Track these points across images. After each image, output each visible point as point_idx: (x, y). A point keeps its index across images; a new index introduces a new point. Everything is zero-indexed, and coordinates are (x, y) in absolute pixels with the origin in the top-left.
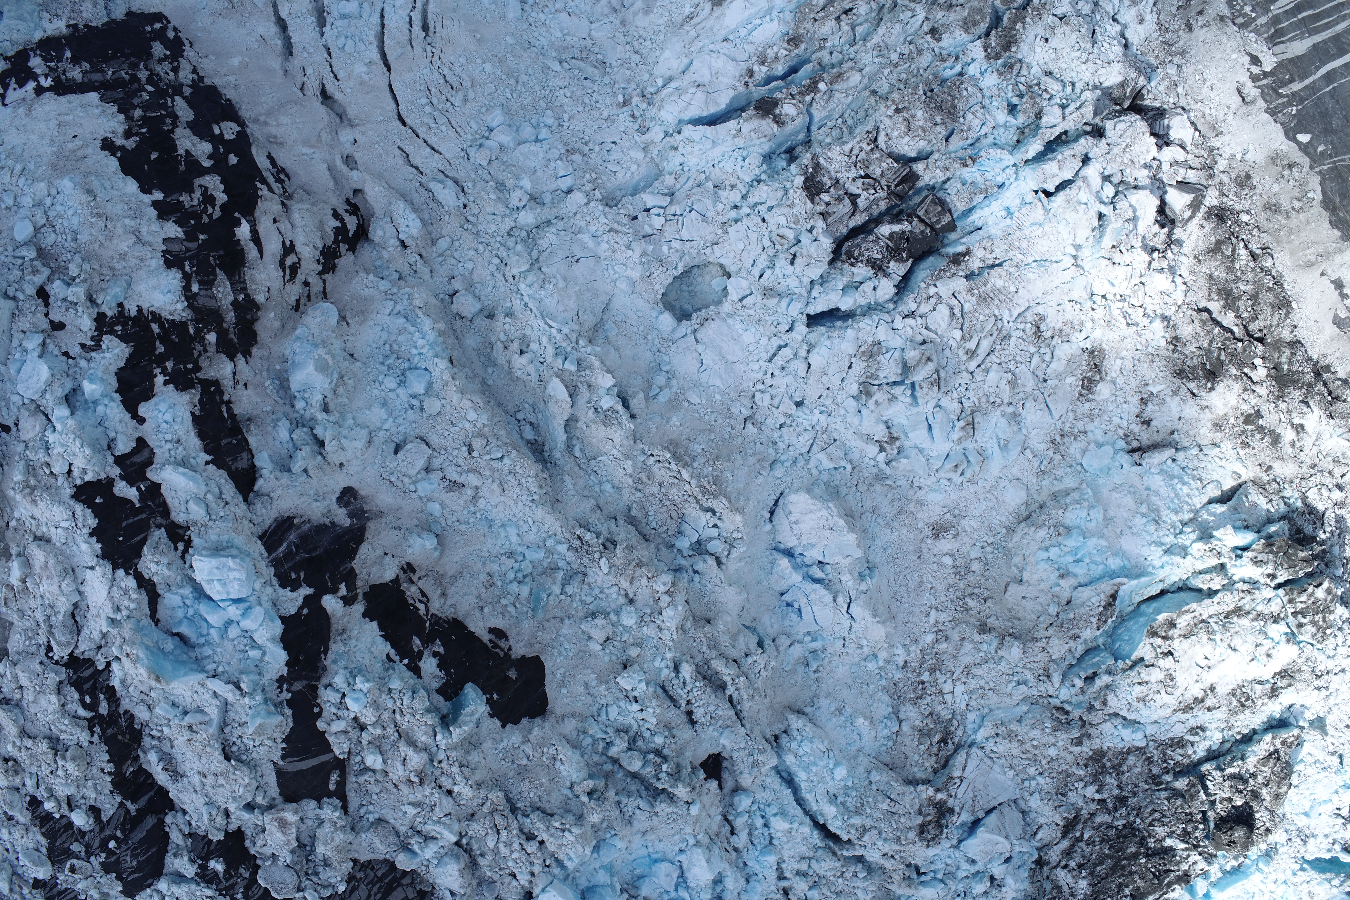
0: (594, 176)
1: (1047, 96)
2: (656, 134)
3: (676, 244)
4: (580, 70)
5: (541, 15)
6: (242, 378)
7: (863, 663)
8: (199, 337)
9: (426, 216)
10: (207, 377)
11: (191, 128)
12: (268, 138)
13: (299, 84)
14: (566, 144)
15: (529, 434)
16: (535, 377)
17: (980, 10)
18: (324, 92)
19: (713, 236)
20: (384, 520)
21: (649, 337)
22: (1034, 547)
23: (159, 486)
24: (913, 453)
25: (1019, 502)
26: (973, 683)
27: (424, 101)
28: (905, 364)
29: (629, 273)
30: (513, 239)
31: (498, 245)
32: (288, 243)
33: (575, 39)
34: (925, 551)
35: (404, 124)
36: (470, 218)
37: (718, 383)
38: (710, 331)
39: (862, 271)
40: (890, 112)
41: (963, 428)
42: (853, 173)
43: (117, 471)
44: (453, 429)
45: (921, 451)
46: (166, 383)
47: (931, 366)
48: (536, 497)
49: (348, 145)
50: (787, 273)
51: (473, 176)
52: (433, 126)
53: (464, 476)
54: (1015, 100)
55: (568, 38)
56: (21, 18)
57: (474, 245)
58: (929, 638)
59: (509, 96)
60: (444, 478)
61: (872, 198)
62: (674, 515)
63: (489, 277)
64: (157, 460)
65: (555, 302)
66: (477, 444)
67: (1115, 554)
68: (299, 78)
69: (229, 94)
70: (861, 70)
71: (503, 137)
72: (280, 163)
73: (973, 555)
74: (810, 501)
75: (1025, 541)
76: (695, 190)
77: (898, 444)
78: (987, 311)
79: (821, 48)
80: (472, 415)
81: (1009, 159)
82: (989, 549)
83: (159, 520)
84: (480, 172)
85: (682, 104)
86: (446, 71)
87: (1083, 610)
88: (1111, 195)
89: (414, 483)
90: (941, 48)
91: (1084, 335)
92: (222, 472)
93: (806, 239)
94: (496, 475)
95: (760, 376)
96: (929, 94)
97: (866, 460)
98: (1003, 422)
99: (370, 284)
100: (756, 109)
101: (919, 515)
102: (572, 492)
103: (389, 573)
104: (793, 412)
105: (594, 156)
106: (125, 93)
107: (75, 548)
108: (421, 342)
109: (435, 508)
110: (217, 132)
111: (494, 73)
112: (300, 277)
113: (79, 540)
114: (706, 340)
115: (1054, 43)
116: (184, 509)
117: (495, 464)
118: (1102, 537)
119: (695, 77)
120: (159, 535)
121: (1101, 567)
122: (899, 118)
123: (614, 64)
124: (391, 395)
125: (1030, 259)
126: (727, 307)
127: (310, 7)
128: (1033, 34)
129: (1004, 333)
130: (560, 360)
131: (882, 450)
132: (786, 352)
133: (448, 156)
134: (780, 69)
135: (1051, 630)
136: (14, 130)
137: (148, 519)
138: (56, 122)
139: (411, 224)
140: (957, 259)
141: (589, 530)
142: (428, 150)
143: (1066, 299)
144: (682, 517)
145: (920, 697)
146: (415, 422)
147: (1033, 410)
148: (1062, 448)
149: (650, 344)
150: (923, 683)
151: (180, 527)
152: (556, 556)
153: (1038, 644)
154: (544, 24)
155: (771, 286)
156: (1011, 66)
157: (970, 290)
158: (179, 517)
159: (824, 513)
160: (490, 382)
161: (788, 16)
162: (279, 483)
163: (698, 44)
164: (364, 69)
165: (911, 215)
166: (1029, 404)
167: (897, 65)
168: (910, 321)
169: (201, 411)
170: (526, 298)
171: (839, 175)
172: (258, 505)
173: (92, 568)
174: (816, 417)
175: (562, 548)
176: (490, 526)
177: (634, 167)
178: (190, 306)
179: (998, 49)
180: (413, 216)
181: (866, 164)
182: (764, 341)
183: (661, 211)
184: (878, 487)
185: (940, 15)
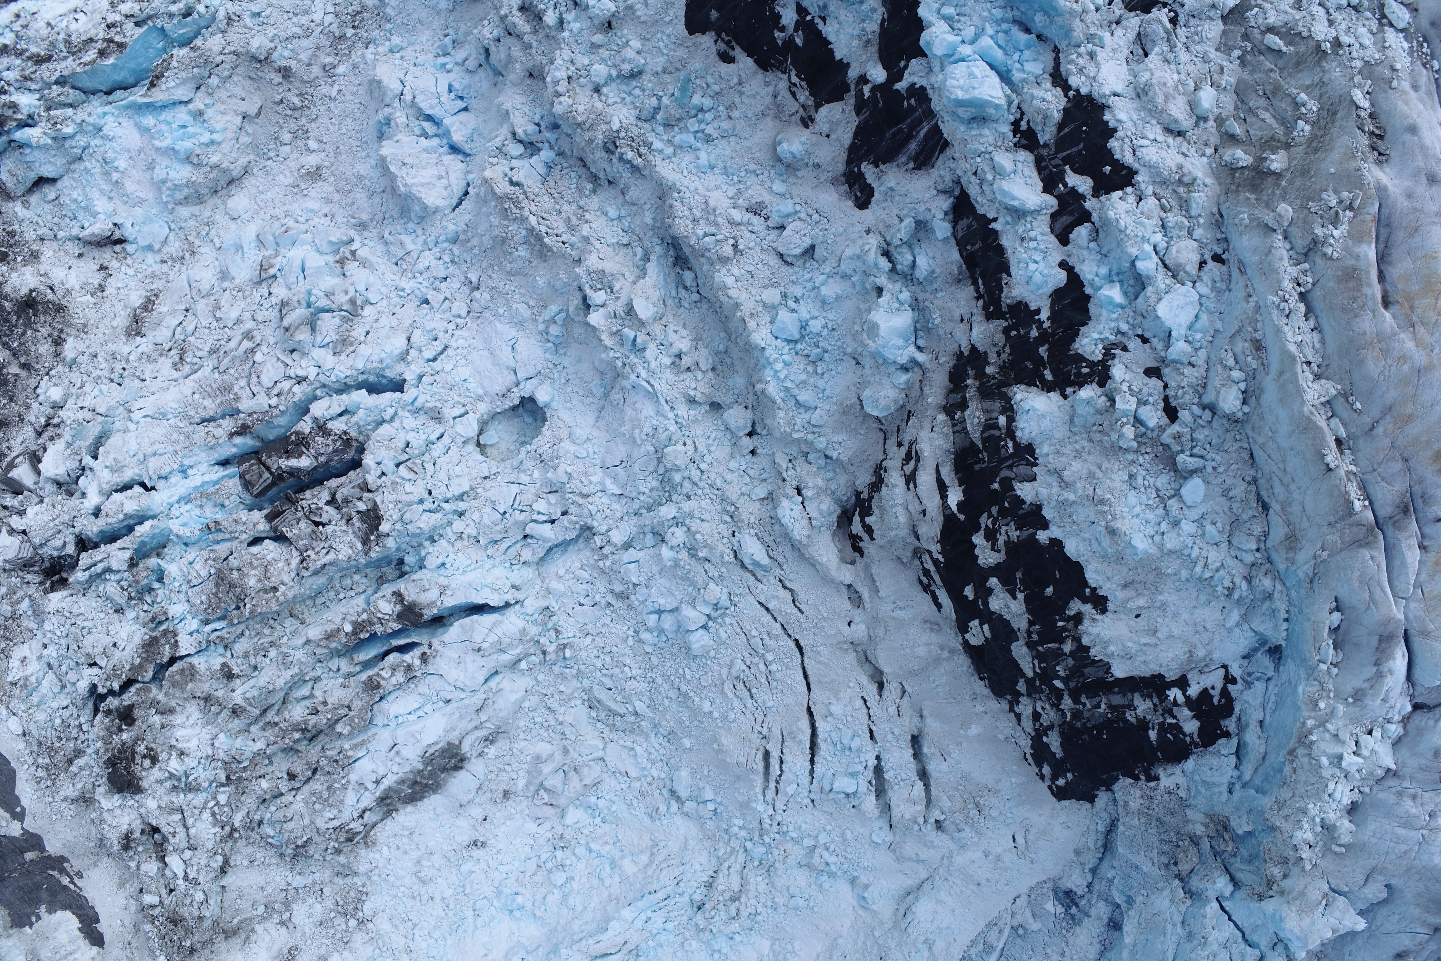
0: (601, 564)
1: (123, 583)
2: (532, 605)
3: (524, 478)
4: (615, 700)
5: (655, 774)
6: (964, 326)
7: (404, 45)
8: (1003, 368)
9: (776, 527)
10: (997, 322)
11: (1013, 631)
12: (940, 630)
13: (906, 697)
14: (631, 607)
15: (688, 276)
16: (671, 327)
17: (174, 685)
18: (881, 686)
19: (487, 487)
20: (830, 175)
21: (563, 381)
22: (226, 147)
23: (1045, 190)
24: (325, 247)
25: (236, 198)
26: (304, 20)
27: (773, 667)
28: (313, 330)
29: (572, 448)
30: (685, 491)
31: (701, 484)
32: (912, 486)
33: (621, 742)
34: (332, 154)
35: (796, 641)
36: (729, 519)
37: (499, 326)
38: (501, 382)
39: (337, 426)
40: (282, 588)
41: (271, 266)
42: (329, 529)
43: (1088, 205)
44: (751, 268)
45: (318, 251)
46: (1038, 311)
47: (286, 323)
48: (676, 195)
49: (857, 619)
50: (414, 434)
51: (723, 570)
52: (765, 636)
53: (745, 220)
54: (156, 585)
55: (629, 744)
56: (1208, 785)
57: (725, 486)
58: (341, 69)
59: (687, 671)
60: (766, 219)
61: (315, 500)
62: (552, 183)
63: (713, 449)
64: (1047, 219)
65: (644, 412)
66: (727, 250)
67: (147, 130)
68: (905, 703)
69: (981, 687)
70: (308, 642)
71: (693, 616)
72: (928, 598)
73: (287, 148)
74: (423, 196)
75: (234, 155)
76: (499, 537)
77: (338, 257)
78: (226, 377)
79: (349, 676)
80: (730, 281)
81: (175, 526)
82: (272, 154)
83: (1045, 152)
84: (716, 574)
85: (499, 631)
86: (749, 702)
87: (184, 75)
88: (82, 478)
89: (797, 212)
90: (224, 656)
91: (140, 350)
92: (981, 211)
93: (389, 466)
94: (712, 218)
95: (458, 333)
96: (241, 605)
97: (371, 244)
98: (234, 271)
99: (836, 446)
100: (422, 615)
101: (331, 189)
102: (646, 207)
103: (825, 110)
104: (431, 292)
105: (602, 590)
106: (1082, 674)
107: (1135, 117)
108: (779, 366)
109: (778, 187)
110: (986, 627)
111: (701, 699)
112: (903, 450)
113: (1129, 125)
114: (506, 372)
115: (108, 641)
116: (1019, 165)
117: (713, 230)
118: (158, 149)
119: (482, 662)
120: (1046, 135)
121: (162, 118)
122: (274, 581)
123: (578, 702)
124: (816, 313)
125: (171, 422)
126: (483, 408)
127: (890, 793)
128: (126, 653)
129: (214, 356)
130: (639, 340)
131: (353, 253)
132: (429, 354)
133: (751, 599)
134: (392, 658)
135: (218, 59)
136: (1208, 626)
137: (1057, 152)
138: (1159, 634)
139: (788, 512)
140: (243, 430)
141: (629, 162)
142: (770, 606)
143: (147, 383)
144: (544, 181)
145: (358, 13)
146: (794, 283)
147: (204, 282)
148: (186, 247)
149: (564, 374)
150: (354, 27)
151: (1025, 147)
152: (665, 137)
153: (233, 49)
154: (653, 764)
155: (433, 423)
156: (153, 620)
157: (237, 399)
158: (1025, 157)
159: (409, 181)
160: (722, 334)
161: (379, 720)
162: (927, 205)
163: (477, 699)
164: (833, 708)
165: (279, 477)
166: (205, 287)
167: (272, 644)
168: (301, 373)
169: (1001, 279)
170: (671, 415)
171: (344, 528)
172: (948, 179)
173: (1115, 95)
174: (408, 285)
175: (657, 145)
176: (725, 168)
177: (561, 572)
178: (1009, 399)
179: (163, 641)
180: (785, 521)
181: (314, 536)
182: (448, 367)
183: (535, 517)
184: (365, 217)
185: (220, 693)
